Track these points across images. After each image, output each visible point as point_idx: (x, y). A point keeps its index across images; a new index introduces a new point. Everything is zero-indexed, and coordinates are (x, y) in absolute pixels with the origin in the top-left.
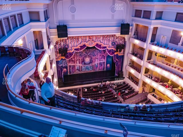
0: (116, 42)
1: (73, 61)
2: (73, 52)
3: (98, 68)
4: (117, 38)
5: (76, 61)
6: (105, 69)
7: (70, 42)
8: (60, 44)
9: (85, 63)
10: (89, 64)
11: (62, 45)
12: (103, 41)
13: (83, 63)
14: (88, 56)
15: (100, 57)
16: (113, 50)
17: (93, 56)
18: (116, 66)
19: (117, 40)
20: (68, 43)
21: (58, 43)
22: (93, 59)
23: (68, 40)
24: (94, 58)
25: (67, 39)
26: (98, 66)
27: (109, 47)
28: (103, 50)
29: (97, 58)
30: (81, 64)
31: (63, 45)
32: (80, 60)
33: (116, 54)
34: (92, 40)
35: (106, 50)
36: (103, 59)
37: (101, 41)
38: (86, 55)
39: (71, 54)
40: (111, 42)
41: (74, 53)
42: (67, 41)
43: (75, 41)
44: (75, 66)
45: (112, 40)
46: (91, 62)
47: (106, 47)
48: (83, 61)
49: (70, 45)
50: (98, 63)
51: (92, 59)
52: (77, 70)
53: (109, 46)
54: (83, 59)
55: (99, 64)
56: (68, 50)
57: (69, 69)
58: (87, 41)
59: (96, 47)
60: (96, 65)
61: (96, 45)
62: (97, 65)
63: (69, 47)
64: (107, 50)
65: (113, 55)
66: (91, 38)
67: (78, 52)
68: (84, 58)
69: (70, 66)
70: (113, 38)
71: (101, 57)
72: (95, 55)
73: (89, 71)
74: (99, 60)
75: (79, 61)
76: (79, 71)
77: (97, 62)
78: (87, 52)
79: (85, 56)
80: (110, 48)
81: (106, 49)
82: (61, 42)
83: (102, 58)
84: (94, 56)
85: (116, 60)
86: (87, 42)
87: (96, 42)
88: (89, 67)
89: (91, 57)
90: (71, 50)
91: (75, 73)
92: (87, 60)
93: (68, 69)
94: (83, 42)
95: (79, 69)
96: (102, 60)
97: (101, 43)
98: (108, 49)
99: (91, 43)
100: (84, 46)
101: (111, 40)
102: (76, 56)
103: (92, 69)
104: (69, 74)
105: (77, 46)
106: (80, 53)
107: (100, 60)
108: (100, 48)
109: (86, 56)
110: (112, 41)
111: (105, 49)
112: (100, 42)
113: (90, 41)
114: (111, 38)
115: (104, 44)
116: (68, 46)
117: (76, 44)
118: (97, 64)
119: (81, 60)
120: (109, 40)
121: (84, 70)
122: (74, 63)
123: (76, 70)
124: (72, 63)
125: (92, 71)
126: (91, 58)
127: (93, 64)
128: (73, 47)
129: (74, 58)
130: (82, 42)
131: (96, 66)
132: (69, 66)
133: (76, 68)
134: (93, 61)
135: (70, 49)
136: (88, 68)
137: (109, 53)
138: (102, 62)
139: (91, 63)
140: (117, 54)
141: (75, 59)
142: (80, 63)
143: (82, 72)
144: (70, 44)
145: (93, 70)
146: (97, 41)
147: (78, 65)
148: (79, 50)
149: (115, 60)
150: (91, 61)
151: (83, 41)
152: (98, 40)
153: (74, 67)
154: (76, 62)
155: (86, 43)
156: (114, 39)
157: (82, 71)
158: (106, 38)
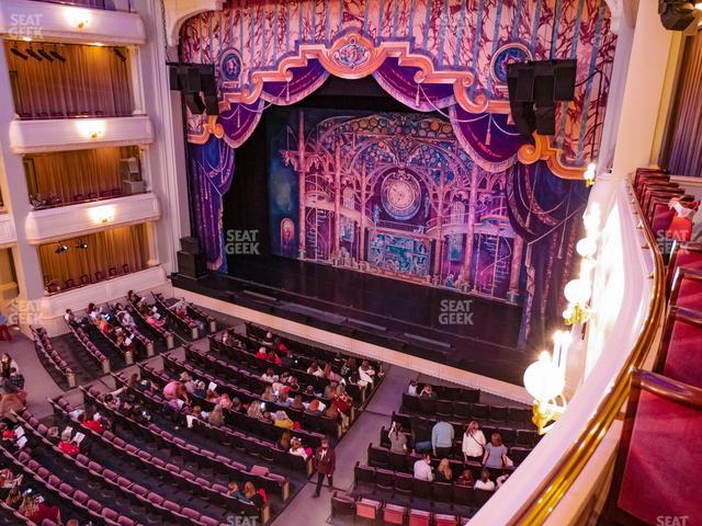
0: (539, 50)
1: (324, 184)
2: (259, 99)
3: (464, 272)
4: (544, 20)
5: (342, 193)
6: (513, 293)
7: (246, 38)
8: (205, 52)
9: (384, 215)
10: (411, 229)
11: (215, 54)
12: (430, 43)
13: (377, 213)
14: (407, 170)
15: (479, 194)
16: (501, 118)
17: (436, 180)
18: (535, 264)
19: (545, 32)
20: (237, 45)
21: (198, 40)
22: (435, 196)
23: (239, 26)
24: (441, 190)
25: (235, 24)
26: (468, 262)
27: (474, 94)
28: (425, 109)
29: (458, 198)
30: (367, 213)
31: (221, 53)
32: (359, 187)
33: (527, 155)
34: (361, 32)
35: (446, 110)
36: (500, 216)
37: (413, 40)
38: (396, 162)
39: (246, 112)
40: (488, 48)
41: (261, 105)
42: (236, 31)
43: (269, 34)
44: (333, 220)
45: (504, 34)
46: (422, 216)
47: (447, 90)
48: (377, 199)
49: (246, 58)
50: (465, 236)
51: (429, 200)
52: (344, 244)
53: (477, 81)
54: (378, 187)
55: (470, 240)
56: (236, 90)
57: (307, 227)
58: (329, 38)
59: (380, 81)
60: (455, 244)
61: (381, 69)
62: (459, 249)
63: (242, 68)
64: (460, 113)
65: (503, 167)
66: (352, 18)
67: (281, 103)
68: (381, 179)
69: (311, 212)
70: (507, 16)
71: (491, 198)
72: (450, 176)
73: (405, 276)
74: (472, 216)
75: (355, 191)
76: (354, 254)
77: (457, 227)
78: (403, 146)
79: (388, 166)
80: (481, 100)
81: (451, 102)
82: (210, 36)
83: (495, 204)
84: (442, 179)
85: (534, 217)
86: (329, 44)
87: (384, 45)
88: (410, 245)
89: (422, 184)
90: (249, 88)
91: (330, 262)
92: (401, 197)
93: (303, 227)
94: (310, 42)
95: (352, 241)
96: (495, 222)
97: (413, 51)
98: (469, 105)
99: (350, 48)
100: (315, 66)
101: (489, 30)
102: (341, 158)
103: (426, 263)
104: (302, 257)
105: (275, 68)
106: (364, 145)
107: (478, 219)
108: (410, 90)
109: (396, 169)
110: (500, 42)
111: (441, 105)
112: (407, 44)
113: (345, 38)
114: (493, 11)
115: (435, 61)
116: (238, 62)
117: (271, 54)
118: (459, 239)
119: (368, 188)
120: (478, 30)
121: (380, 258)
122: (332, 200)
123: (337, 243)
124: (320, 198)
125: (426, 282)
126: (425, 191)
127: (436, 234)
128: (257, 68)
129: (331, 168)
130: (304, 41)
131: (455, 252)
132: (307, 209)
133: (340, 233)
134: (432, 213)
135: (246, 81)
136: (402, 252)
137: (469, 139)
138: (491, 230)
139: (424, 222)
140: (542, 164)
141: (338, 175)
142: (358, 208)
143: (369, 270)
144: (245, 50)
145: (431, 273)
146: (391, 39)
147: (350, 216)
148: (284, 96)
149: (524, 214)
150: (423, 208)
151: (309, 37)
152: (399, 34)
153: (329, 220)
154: (338, 197)
155: (322, 47)
156: (519, 20)
157: (366, 259)
158: (458, 15)
